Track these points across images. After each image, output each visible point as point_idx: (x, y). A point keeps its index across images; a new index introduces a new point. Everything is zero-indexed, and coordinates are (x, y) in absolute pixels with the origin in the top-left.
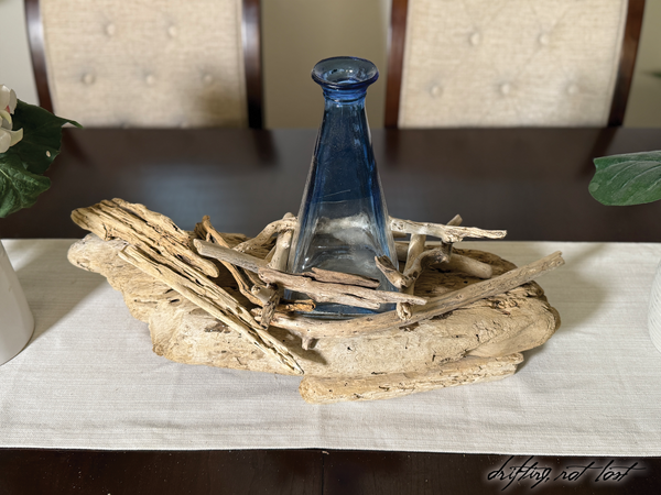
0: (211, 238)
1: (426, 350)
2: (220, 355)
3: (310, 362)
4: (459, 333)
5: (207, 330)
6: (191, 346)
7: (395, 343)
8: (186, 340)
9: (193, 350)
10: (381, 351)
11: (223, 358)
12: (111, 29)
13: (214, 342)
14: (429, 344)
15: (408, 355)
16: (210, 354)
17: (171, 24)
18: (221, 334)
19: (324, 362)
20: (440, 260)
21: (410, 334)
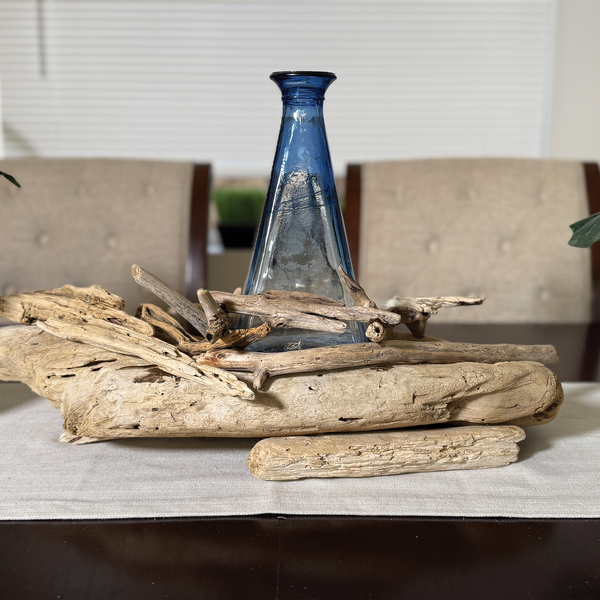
0: (148, 310)
1: (404, 389)
2: (151, 413)
3: (262, 409)
4: (442, 374)
5: (137, 380)
6: (114, 402)
7: (366, 382)
8: (110, 397)
9: (116, 408)
10: (349, 390)
11: (153, 416)
12: (45, 240)
13: (144, 395)
14: (407, 383)
15: (383, 394)
16: (137, 412)
17: (112, 234)
18: (154, 385)
19: (280, 406)
20: (413, 317)
21: (384, 374)
